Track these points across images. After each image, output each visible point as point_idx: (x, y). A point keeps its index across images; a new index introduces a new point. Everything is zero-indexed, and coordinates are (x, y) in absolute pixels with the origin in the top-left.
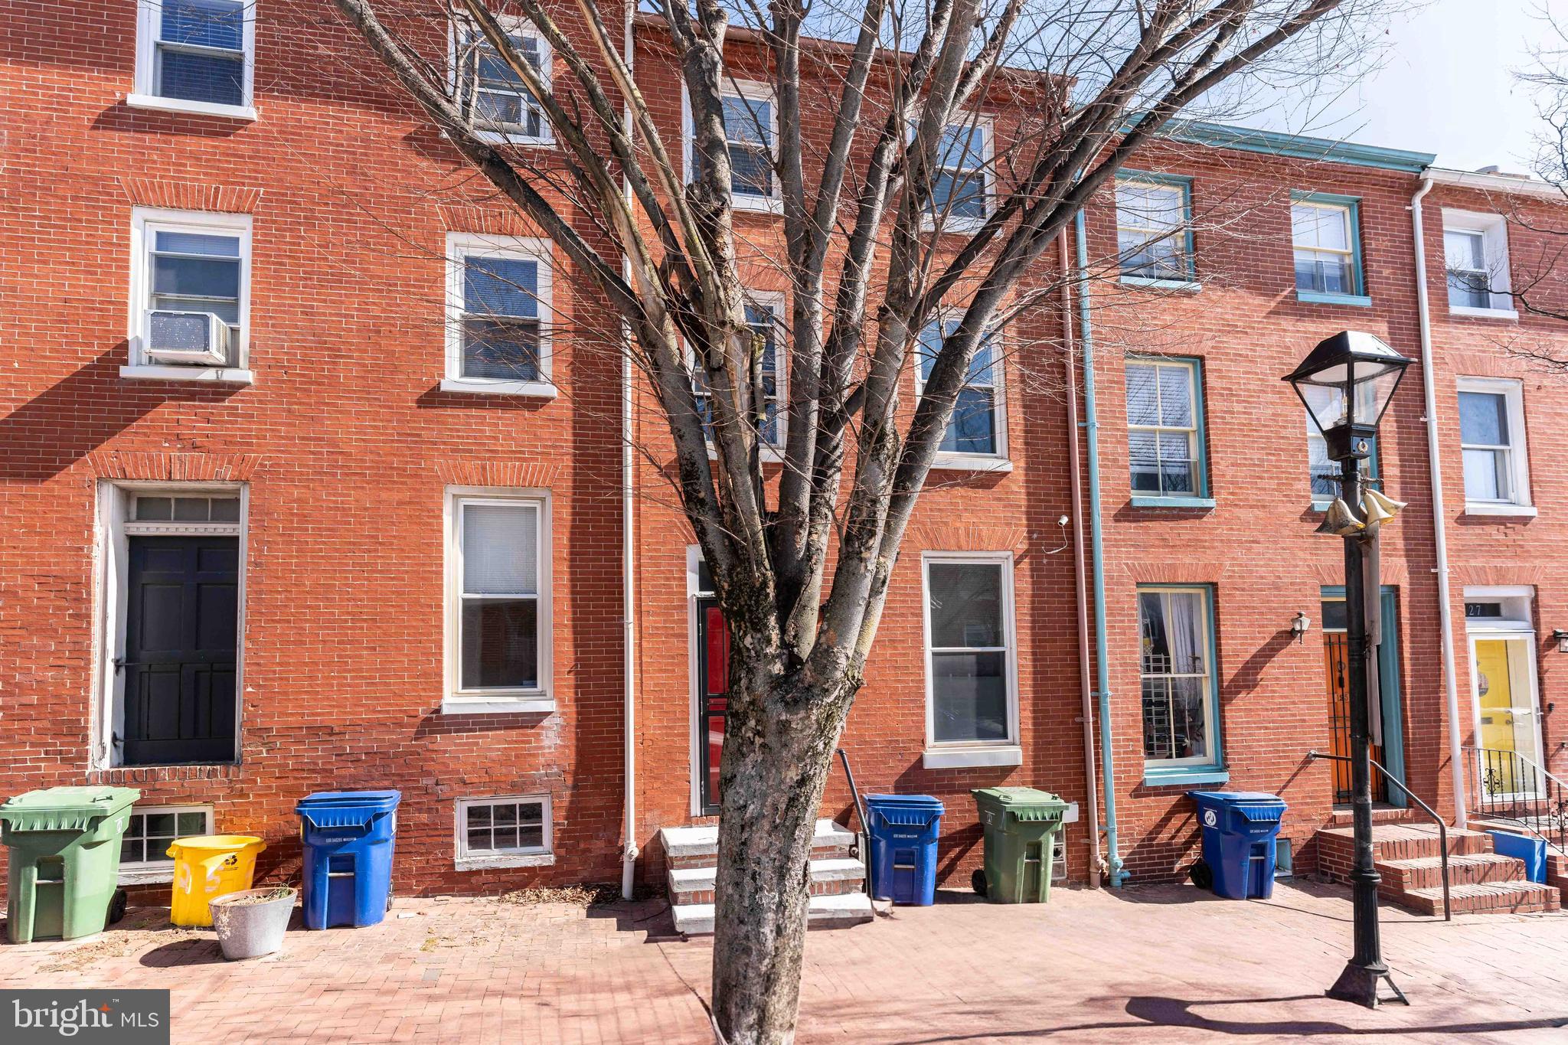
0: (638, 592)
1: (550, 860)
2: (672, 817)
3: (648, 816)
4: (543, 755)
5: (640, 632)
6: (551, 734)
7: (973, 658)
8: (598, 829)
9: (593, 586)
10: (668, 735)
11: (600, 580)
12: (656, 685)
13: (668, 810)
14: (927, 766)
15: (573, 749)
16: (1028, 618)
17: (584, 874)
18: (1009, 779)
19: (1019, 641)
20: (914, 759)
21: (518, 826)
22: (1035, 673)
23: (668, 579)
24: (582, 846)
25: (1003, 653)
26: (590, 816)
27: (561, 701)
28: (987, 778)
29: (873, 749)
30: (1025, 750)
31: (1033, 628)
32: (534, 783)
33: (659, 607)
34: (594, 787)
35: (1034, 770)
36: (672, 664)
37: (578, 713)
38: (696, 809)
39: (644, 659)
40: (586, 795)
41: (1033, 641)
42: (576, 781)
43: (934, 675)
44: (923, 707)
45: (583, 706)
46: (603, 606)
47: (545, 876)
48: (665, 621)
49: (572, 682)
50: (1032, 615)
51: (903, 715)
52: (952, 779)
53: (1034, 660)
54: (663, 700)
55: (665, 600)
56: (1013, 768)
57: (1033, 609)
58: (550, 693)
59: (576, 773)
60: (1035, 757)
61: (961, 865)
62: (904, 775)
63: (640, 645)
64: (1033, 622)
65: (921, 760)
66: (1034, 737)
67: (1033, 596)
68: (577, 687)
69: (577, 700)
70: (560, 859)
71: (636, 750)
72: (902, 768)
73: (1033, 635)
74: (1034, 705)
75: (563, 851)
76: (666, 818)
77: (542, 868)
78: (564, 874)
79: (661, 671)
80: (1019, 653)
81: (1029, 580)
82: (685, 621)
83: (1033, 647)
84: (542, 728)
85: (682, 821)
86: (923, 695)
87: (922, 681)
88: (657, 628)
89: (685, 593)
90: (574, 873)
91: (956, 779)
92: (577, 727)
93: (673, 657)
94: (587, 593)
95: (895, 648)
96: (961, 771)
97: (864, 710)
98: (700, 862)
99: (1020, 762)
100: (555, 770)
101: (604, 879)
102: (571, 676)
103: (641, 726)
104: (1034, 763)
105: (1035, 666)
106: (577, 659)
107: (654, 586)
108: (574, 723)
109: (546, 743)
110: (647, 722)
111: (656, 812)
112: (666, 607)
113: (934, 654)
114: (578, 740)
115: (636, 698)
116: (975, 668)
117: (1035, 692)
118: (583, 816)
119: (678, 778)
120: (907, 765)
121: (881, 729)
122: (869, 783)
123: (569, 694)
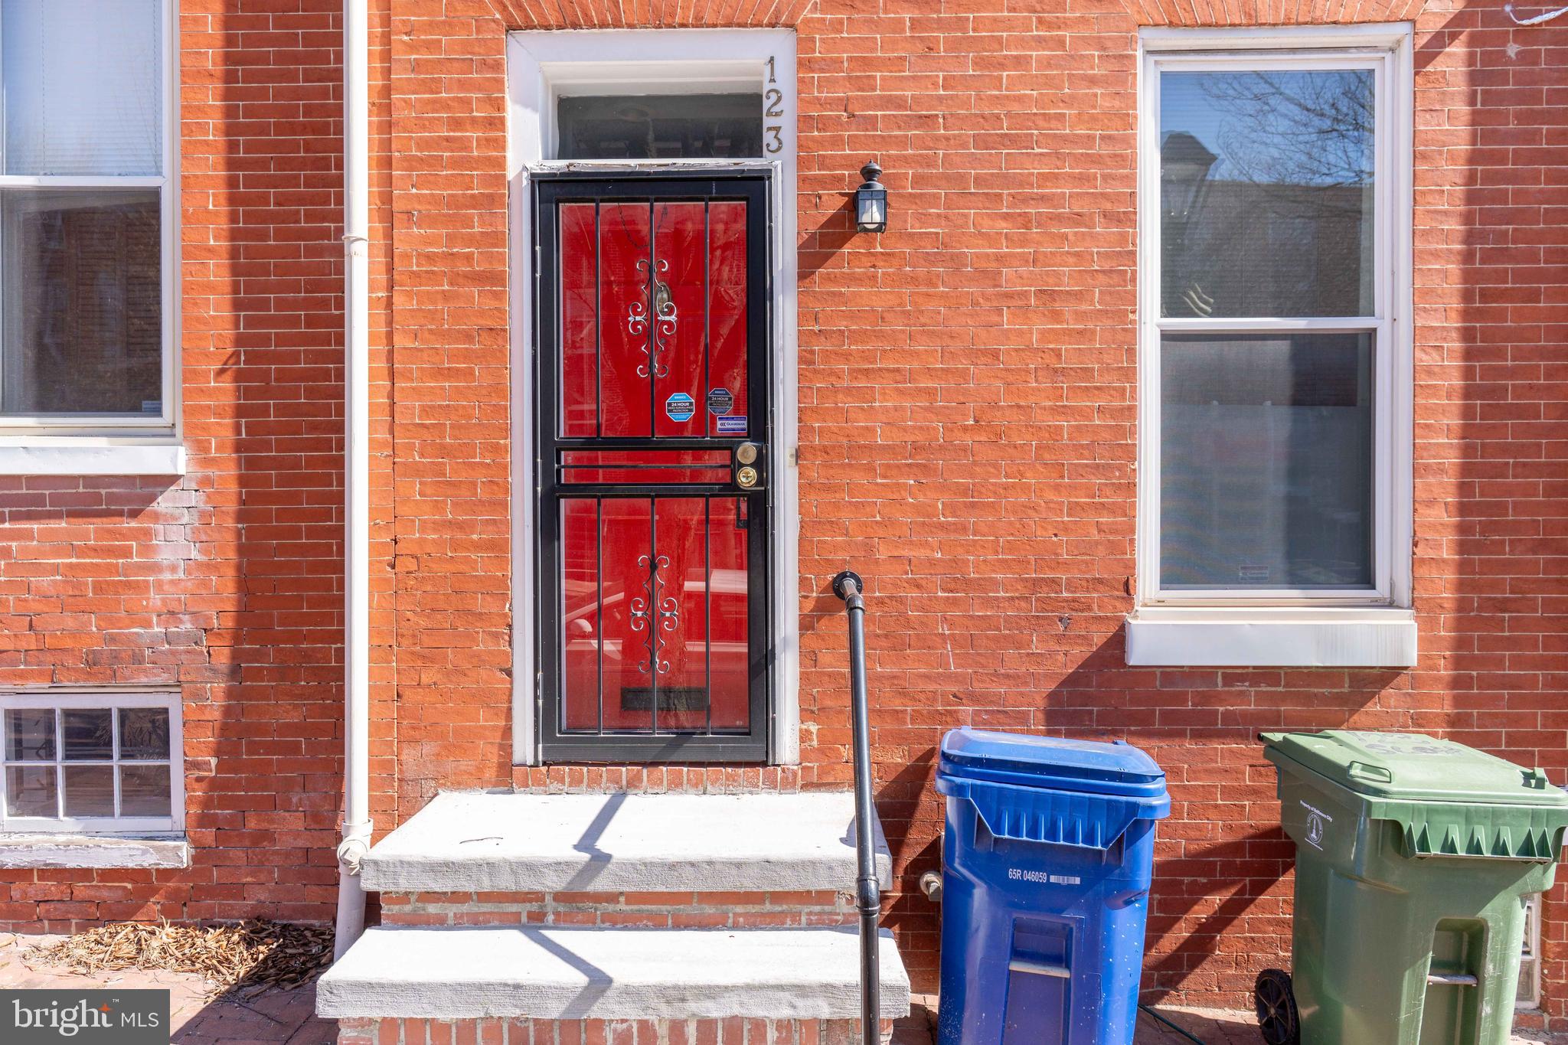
0: (383, 163)
1: (183, 854)
2: (466, 764)
3: (409, 755)
4: (159, 585)
5: (390, 269)
6: (177, 534)
7: (1284, 346)
8: (288, 785)
9: (275, 146)
10: (456, 545)
11: (293, 129)
12: (425, 411)
13: (455, 745)
14: (1138, 655)
15: (230, 573)
16: (1455, 226)
17: (259, 897)
18: (1373, 707)
19: (1421, 295)
20: (1099, 637)
21: (116, 763)
22: (1468, 393)
23: (456, 124)
24: (252, 824)
25: (1371, 334)
26: (271, 748)
27: (200, 448)
28: (1308, 699)
29: (987, 602)
30: (1427, 624)
31: (1468, 257)
32: (137, 659)
33: (434, 200)
34: (281, 673)
35: (1456, 683)
36: (466, 356)
37: (242, 481)
38: (524, 746)
39: (399, 341)
40: (263, 694)
41: (1467, 296)
42: (236, 656)
43: (1166, 397)
44: (1130, 488)
45: (251, 464)
46: (301, 200)
47: (174, 894)
48: (451, 239)
49: (229, 401)
50: (1468, 218)
51: (1073, 508)
52: (1205, 698)
53: (1468, 355)
54: (444, 451)
55: (450, 182)
56: (1388, 675)
57: (1471, 198)
58: (179, 431)
59: (237, 638)
60: (1461, 643)
61: (1229, 943)
62: (1071, 680)
63: (389, 304)
64: (1469, 238)
65: (1119, 640)
66: (1461, 586)
67: (1473, 158)
68: (240, 411)
69: (239, 447)
70: (201, 854)
71: (375, 583)
72: (1068, 659)
73: (1468, 276)
74: (1463, 488)
75: (209, 835)
76: (450, 765)
77: (166, 874)
78: (210, 892)
79: (440, 373)
80: (1418, 334)
81: (1464, 109)
82: (498, 239)
83: (1466, 314)
84: (156, 517)
85: (490, 773)
86: (1130, 453)
87: (1131, 411)
88: (430, 258)
89: (500, 163)
90: (236, 891)
91: (1219, 698)
92: (240, 517)
93: (468, 337)
94: (263, 164)
95: (1056, 316)
96: (1234, 675)
97: (965, 491)
98: (451, 910)
99: (1412, 658)
100: (187, 626)
101: (304, 912)
102: (227, 384)
103: (383, 518)
104: (1458, 662)
105: (1468, 373)
106: (239, 340)
107: (425, 144)
108: (232, 507)
109: (165, 556)
111: (429, 748)
112: (453, 202)
113: (1167, 337)
114: (241, 550)
115: (373, 444)
116: (1284, 382)
117: (1467, 451)
118: (253, 748)
119: (478, 660)
120: (1080, 653)
121: (1011, 547)
122: (974, 698)
123: (222, 431)
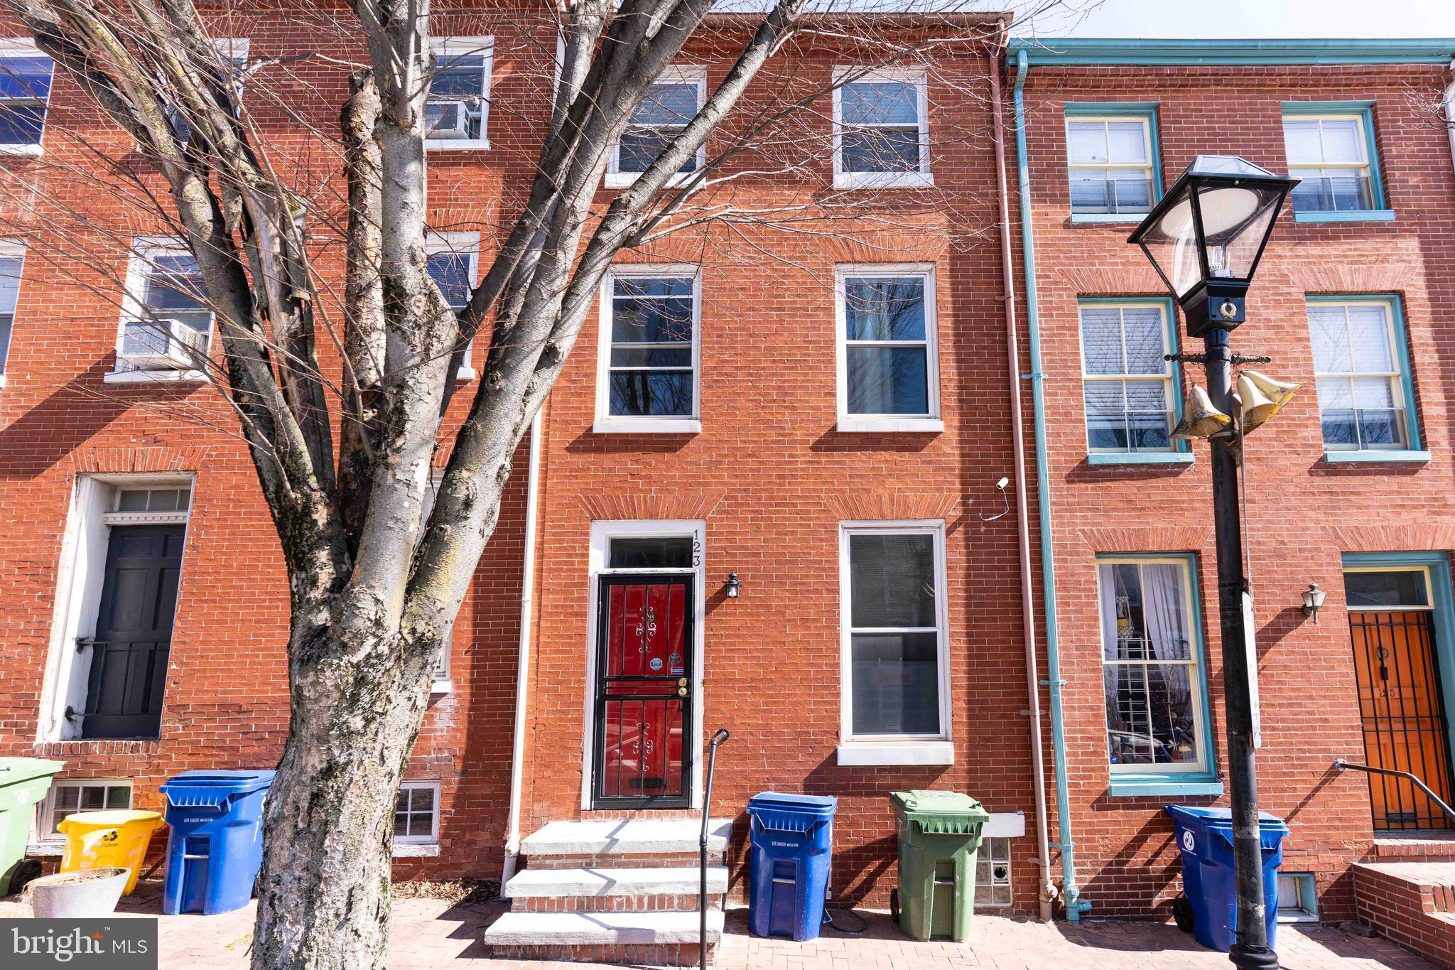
0: (539, 570)
1: (435, 851)
2: (561, 810)
3: (537, 807)
4: (435, 737)
5: (540, 611)
6: (445, 716)
7: (899, 639)
8: (484, 820)
9: (496, 564)
10: (561, 720)
11: (503, 557)
12: (552, 666)
13: (556, 802)
14: (842, 761)
15: (465, 732)
16: (962, 594)
17: (468, 868)
18: (939, 781)
19: (952, 620)
20: (826, 754)
21: (409, 812)
22: (970, 657)
23: (569, 556)
24: (468, 837)
25: (935, 634)
26: (479, 805)
27: (457, 681)
28: (912, 778)
29: (780, 741)
30: (958, 747)
31: (967, 605)
32: (424, 768)
33: (559, 585)
34: (484, 773)
35: (969, 771)
36: (569, 645)
37: (472, 695)
38: (586, 802)
39: (542, 639)
40: (476, 782)
41: (968, 620)
42: (465, 767)
43: (854, 659)
44: (838, 695)
45: (478, 688)
46: (505, 584)
47: (429, 868)
48: (565, 599)
49: (469, 663)
50: (967, 591)
51: (815, 703)
52: (869, 779)
53: (969, 642)
54: (558, 682)
55: (566, 578)
56: (944, 768)
57: (967, 583)
58: (448, 674)
59: (465, 759)
60: (970, 755)
61: (880, 882)
62: (815, 772)
63: (539, 624)
64: (967, 598)
65: (834, 756)
66: (970, 732)
67: (968, 569)
68: (473, 667)
69: (472, 681)
70: (444, 850)
71: (528, 736)
72: (813, 763)
73: (967, 613)
74: (969, 694)
75: (448, 842)
76: (554, 810)
77: (427, 859)
78: (447, 867)
79: (557, 651)
80: (952, 634)
81: (963, 550)
82: (585, 599)
83: (968, 627)
84: (436, 710)
85: (571, 814)
86: (838, 681)
87: (838, 665)
88: (556, 607)
89: (586, 570)
90: (458, 866)
91: (876, 779)
92: (471, 709)
93: (570, 637)
94: (491, 571)
95: (808, 628)
96: (882, 769)
97: (771, 696)
99: (952, 761)
100: (446, 754)
101: (487, 875)
102: (469, 656)
103: (533, 709)
104: (969, 763)
105: (969, 649)
106: (475, 639)
107: (555, 563)
108: (467, 705)
109: (439, 725)
110: (541, 706)
111: (545, 804)
112: (567, 585)
113: (854, 635)
114: (470, 723)
115: (530, 680)
116: (900, 652)
117: (970, 679)
118: (470, 805)
119: (568, 766)
120: (819, 760)
121: (790, 719)
122: (775, 780)
123: (465, 675)
